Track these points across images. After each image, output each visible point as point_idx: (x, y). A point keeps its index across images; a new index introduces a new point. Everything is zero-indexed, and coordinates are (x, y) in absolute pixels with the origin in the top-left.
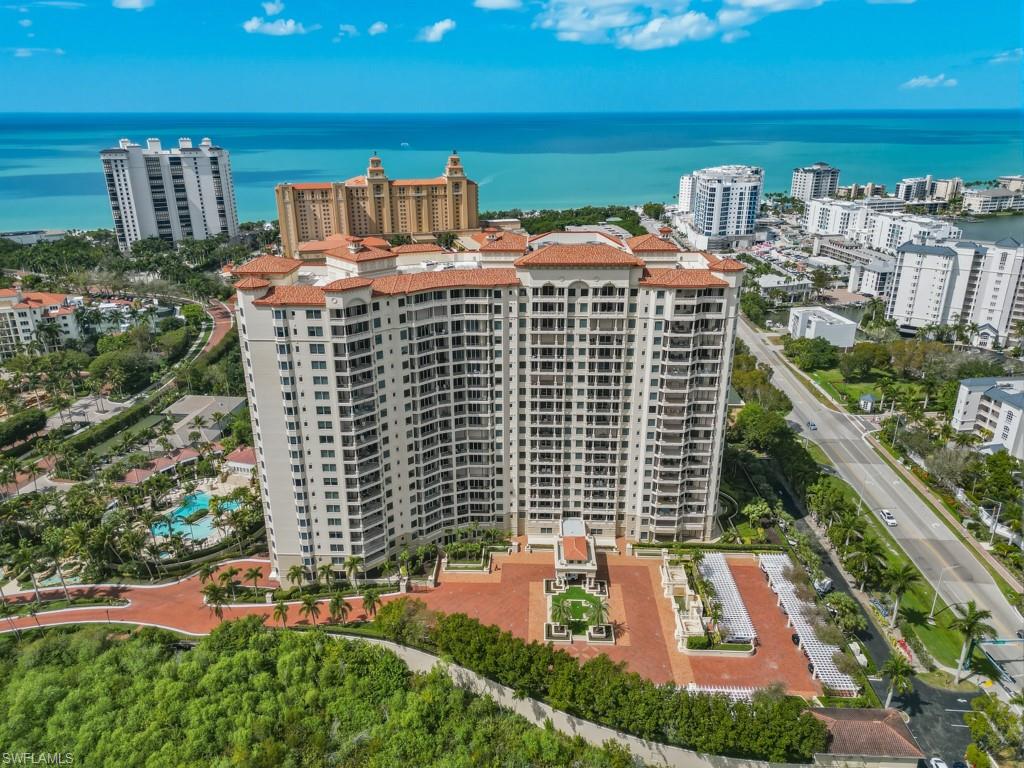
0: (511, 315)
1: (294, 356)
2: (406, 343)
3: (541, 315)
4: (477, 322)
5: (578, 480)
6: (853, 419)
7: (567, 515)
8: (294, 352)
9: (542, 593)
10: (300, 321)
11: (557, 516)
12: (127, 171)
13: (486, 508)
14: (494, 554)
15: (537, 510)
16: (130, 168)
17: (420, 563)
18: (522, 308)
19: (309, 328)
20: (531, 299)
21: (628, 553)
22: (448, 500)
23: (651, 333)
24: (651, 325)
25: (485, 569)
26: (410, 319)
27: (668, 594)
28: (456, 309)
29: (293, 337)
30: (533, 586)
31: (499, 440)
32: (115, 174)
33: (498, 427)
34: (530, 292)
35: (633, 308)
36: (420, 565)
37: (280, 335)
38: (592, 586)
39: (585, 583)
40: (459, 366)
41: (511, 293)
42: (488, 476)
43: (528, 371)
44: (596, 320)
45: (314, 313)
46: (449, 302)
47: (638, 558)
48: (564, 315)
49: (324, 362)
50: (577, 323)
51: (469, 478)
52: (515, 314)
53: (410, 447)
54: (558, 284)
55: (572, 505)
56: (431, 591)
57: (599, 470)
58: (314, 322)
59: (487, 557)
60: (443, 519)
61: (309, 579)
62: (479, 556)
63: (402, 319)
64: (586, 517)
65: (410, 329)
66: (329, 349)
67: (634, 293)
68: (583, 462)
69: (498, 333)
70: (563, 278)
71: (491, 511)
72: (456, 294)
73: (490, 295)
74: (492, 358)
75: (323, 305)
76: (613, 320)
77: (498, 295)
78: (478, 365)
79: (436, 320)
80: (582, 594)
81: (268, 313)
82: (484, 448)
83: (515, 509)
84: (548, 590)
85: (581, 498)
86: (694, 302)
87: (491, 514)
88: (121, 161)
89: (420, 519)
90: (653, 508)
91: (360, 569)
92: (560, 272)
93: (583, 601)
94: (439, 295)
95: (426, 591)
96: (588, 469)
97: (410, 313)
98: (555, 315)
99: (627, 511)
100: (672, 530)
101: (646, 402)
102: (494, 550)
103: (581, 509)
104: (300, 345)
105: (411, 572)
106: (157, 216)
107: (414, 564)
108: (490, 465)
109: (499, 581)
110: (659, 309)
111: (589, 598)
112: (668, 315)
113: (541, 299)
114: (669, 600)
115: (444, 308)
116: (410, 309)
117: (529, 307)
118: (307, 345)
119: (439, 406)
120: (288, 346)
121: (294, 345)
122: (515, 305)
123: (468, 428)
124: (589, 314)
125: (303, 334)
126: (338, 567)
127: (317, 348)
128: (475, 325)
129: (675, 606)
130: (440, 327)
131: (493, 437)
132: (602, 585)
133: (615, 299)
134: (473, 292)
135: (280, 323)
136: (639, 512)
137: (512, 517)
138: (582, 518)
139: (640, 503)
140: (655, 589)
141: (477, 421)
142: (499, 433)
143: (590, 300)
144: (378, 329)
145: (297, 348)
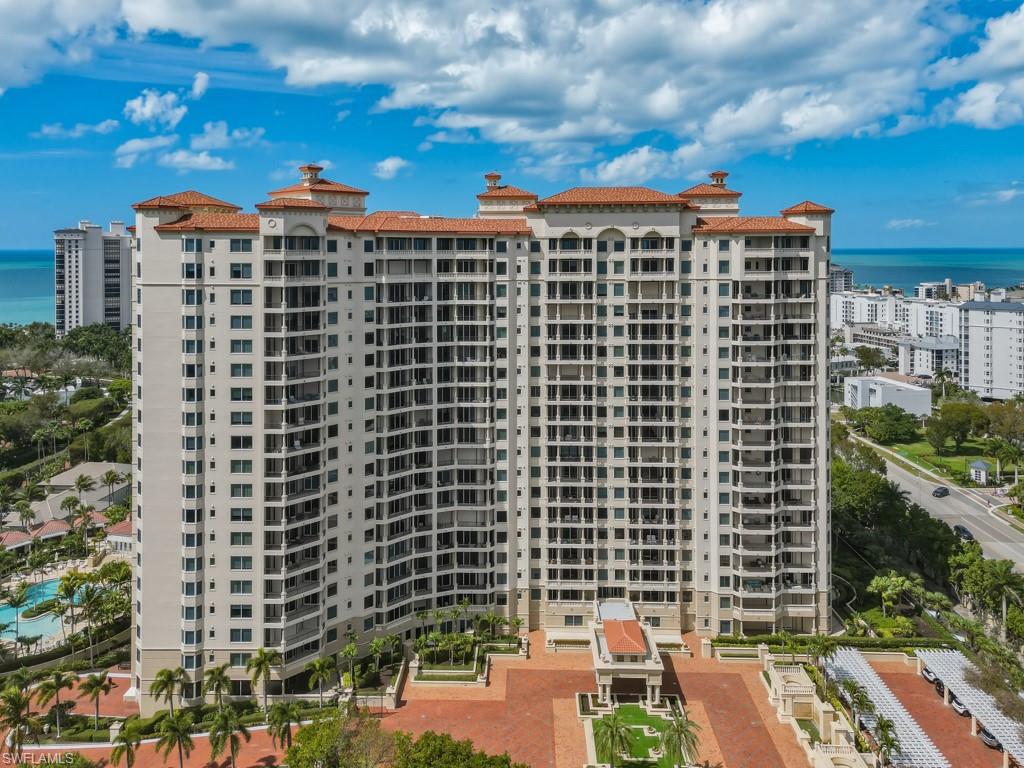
0: (519, 277)
1: (206, 309)
2: (372, 305)
3: (560, 277)
4: (473, 285)
5: (619, 533)
6: (965, 492)
7: (604, 593)
8: (207, 302)
9: (575, 716)
10: (220, 255)
11: (589, 596)
12: (80, 253)
13: (481, 582)
14: (494, 657)
15: (559, 585)
16: (85, 250)
17: (374, 667)
18: (535, 268)
19: (232, 265)
20: (546, 255)
21: (705, 653)
22: (423, 565)
23: (714, 301)
24: (713, 287)
25: (479, 678)
26: (380, 272)
27: (784, 715)
28: (444, 266)
29: (207, 279)
30: (558, 705)
31: (501, 465)
32: (67, 255)
33: (501, 445)
34: (545, 246)
35: (686, 267)
36: (374, 672)
37: (190, 275)
38: (657, 702)
39: (645, 698)
40: (447, 349)
41: (519, 246)
42: (484, 524)
43: (543, 361)
44: (637, 282)
45: (241, 245)
46: (434, 255)
47: (722, 661)
48: (593, 277)
49: (250, 318)
50: (610, 289)
51: (455, 528)
52: (524, 274)
53: (369, 469)
54: (582, 232)
55: (611, 575)
56: (388, 714)
57: (651, 515)
58: (241, 258)
59: (482, 660)
60: (414, 598)
61: (188, 695)
62: (468, 658)
63: (369, 269)
64: (634, 597)
65: (379, 286)
66: (259, 297)
67: (686, 246)
68: (625, 503)
69: (500, 302)
70: (589, 224)
71: (488, 585)
72: (445, 244)
73: (491, 248)
74: (492, 339)
75: (255, 231)
76: (659, 283)
77: (502, 248)
78: (473, 348)
79: (415, 278)
80: (642, 717)
81: (175, 244)
82: (479, 477)
83: (524, 583)
84: (585, 710)
85: (626, 564)
86: (770, 253)
87: (489, 590)
88: (77, 241)
89: (378, 593)
90: (737, 578)
91: (274, 675)
92: (585, 216)
93: (645, 728)
94: (423, 244)
95: (382, 713)
96: (633, 514)
97: (379, 261)
98: (580, 277)
99: (695, 585)
100: (768, 615)
101: (714, 405)
102: (492, 650)
103: (626, 583)
104: (218, 291)
105: (359, 681)
106: (106, 302)
107: (364, 669)
108: (488, 507)
109: (502, 698)
110: (724, 266)
111: (653, 722)
112: (737, 273)
113: (560, 255)
114: (788, 727)
115: (428, 262)
116: (380, 257)
117: (544, 266)
118: (227, 291)
119: (415, 407)
120: (200, 293)
121: (208, 291)
122: (524, 262)
123: (456, 445)
124: (627, 275)
125: (224, 276)
126: (237, 673)
127: (241, 297)
128: (469, 289)
129: (802, 735)
130: (422, 290)
131: (493, 461)
132: (673, 701)
133: (662, 254)
134: (467, 243)
135: (191, 257)
136: (714, 586)
137: (520, 596)
138: (627, 599)
139: (715, 571)
140: (761, 708)
141: (469, 436)
142: (502, 454)
143: (626, 255)
144: (333, 280)
145: (212, 297)
